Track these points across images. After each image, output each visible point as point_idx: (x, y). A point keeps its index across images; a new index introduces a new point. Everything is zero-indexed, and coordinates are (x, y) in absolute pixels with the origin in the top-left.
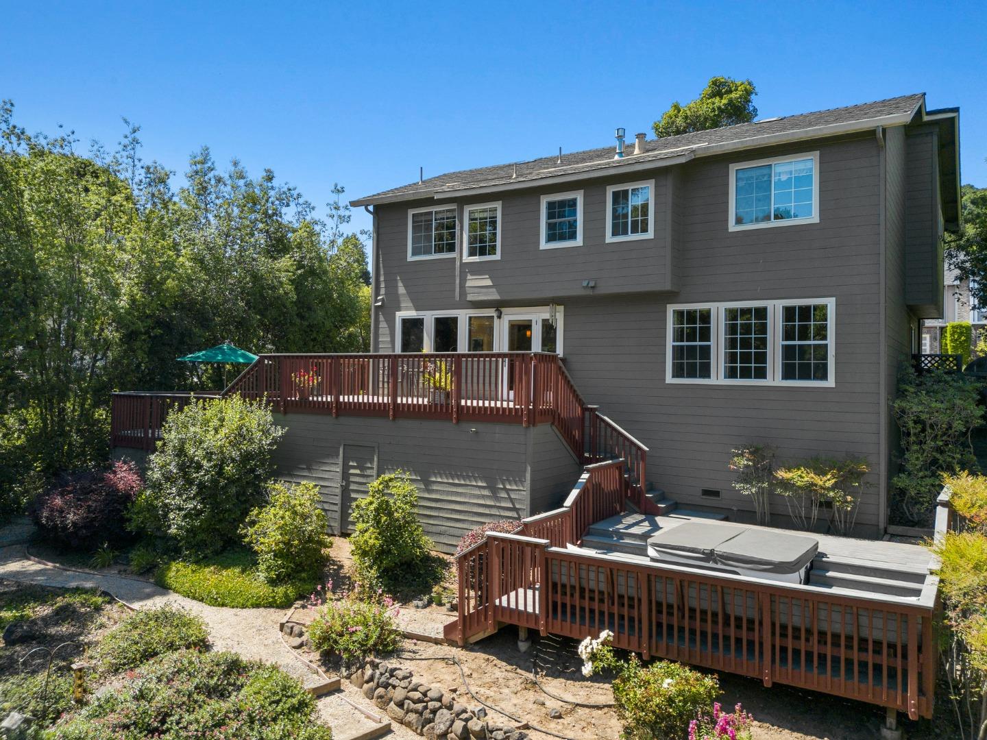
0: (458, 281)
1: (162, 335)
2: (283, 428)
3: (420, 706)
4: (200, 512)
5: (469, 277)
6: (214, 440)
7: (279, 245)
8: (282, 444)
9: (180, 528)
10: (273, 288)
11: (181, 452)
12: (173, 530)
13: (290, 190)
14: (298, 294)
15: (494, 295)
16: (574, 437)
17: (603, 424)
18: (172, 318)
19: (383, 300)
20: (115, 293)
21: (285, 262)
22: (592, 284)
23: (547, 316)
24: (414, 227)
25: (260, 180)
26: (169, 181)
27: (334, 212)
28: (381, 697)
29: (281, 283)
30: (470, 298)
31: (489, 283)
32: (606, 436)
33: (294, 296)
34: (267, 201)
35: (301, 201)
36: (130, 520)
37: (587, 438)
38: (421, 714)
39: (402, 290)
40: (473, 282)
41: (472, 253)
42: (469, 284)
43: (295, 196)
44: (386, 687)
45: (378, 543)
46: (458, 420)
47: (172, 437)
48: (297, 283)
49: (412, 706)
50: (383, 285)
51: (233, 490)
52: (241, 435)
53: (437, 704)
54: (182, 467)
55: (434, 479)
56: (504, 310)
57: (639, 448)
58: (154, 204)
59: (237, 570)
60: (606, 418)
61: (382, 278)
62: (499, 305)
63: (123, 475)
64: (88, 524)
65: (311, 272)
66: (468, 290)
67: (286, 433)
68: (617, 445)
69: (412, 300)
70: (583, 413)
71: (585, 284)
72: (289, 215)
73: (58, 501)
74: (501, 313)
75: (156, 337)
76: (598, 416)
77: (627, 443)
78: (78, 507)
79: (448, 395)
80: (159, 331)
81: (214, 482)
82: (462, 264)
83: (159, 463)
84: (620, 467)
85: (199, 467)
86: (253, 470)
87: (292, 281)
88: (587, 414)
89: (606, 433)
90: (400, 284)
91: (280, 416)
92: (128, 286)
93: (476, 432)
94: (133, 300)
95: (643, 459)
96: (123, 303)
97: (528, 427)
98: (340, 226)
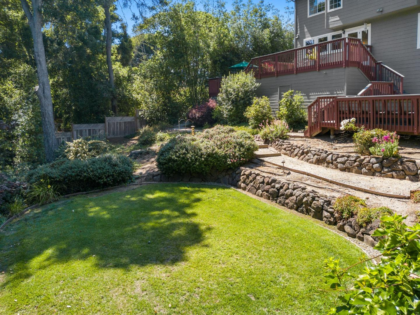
0: (326, 21)
1: (224, 61)
2: (259, 83)
3: (290, 148)
4: (232, 109)
5: (330, 18)
6: (236, 86)
7: (265, 26)
8: (259, 88)
9: (227, 115)
10: (262, 42)
11: (227, 91)
12: (225, 116)
13: (269, 4)
14: (271, 44)
15: (340, 24)
16: (371, 75)
17: (384, 69)
18: (227, 55)
19: (299, 35)
20: (209, 47)
21: (267, 31)
22: (381, 10)
23: (363, 29)
24: (310, 4)
25: (259, 3)
26: (225, 6)
27: (287, 10)
28: (279, 148)
29: (265, 39)
30: (331, 26)
31: (338, 19)
32: (386, 73)
33: (270, 45)
34: (261, 10)
35: (274, 8)
36: (213, 115)
37: (378, 75)
38: (290, 150)
39: (306, 30)
40: (332, 19)
41: (331, 8)
42: (330, 21)
43: (272, 7)
44: (281, 146)
45: (286, 113)
46: (319, 70)
47: (224, 87)
48: (271, 40)
49: (288, 149)
50: (299, 30)
51: (242, 101)
52: (244, 85)
53: (296, 147)
54: (227, 96)
55: (311, 94)
56: (346, 30)
57: (400, 76)
58: (220, 14)
59: (243, 127)
60: (386, 66)
61: (298, 27)
62: (343, 28)
63: (212, 103)
64: (202, 117)
65: (277, 35)
66: (330, 23)
67: (261, 85)
68: (391, 76)
69: (310, 33)
70: (376, 66)
71: (378, 10)
72: (270, 15)
73: (194, 111)
74: (345, 31)
75: (223, 62)
76: (382, 65)
77: (395, 75)
78: (199, 112)
79: (315, 61)
80: (223, 60)
81: (236, 99)
82: (327, 13)
83: (221, 96)
84: (391, 85)
85: (231, 94)
86: (249, 96)
87: (270, 39)
88: (378, 66)
89: (385, 72)
90: (305, 28)
91: (259, 80)
92: (213, 44)
93: (326, 73)
94: (214, 49)
95: (402, 81)
96: (211, 49)
97: (345, 67)
98: (289, 16)
